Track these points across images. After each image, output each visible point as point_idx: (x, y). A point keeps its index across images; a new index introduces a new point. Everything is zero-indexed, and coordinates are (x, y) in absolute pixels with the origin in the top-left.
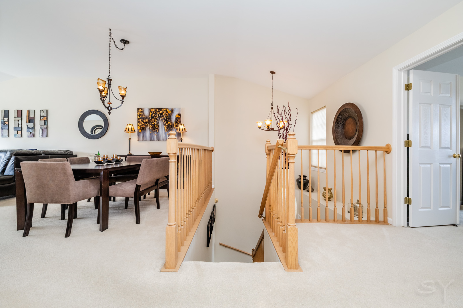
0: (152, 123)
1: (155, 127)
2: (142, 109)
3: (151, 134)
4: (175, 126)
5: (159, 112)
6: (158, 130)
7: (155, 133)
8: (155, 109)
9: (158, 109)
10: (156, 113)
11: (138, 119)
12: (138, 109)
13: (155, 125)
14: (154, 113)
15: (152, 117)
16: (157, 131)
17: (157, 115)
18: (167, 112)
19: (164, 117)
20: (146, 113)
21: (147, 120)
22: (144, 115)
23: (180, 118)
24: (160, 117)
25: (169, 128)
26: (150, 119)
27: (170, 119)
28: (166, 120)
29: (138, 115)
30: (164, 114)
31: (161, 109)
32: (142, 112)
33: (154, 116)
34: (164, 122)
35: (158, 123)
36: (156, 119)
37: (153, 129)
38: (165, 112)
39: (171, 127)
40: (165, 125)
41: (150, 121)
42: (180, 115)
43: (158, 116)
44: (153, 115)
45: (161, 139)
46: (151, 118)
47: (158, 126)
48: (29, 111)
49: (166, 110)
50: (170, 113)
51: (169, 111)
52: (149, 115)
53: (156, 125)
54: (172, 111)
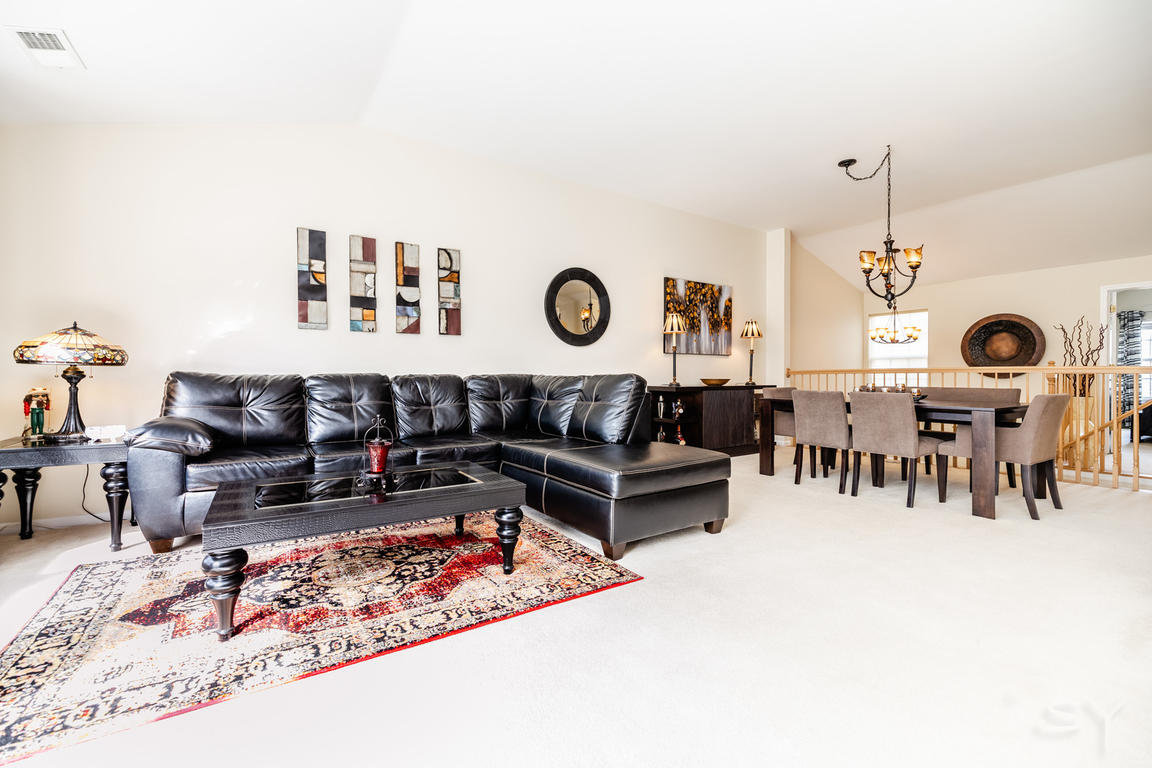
0: (689, 314)
1: (694, 323)
2: (673, 280)
3: (687, 339)
4: (724, 324)
5: (701, 290)
6: (699, 330)
7: (695, 337)
8: (696, 283)
9: (699, 283)
10: (696, 291)
11: (666, 303)
12: (667, 280)
13: (693, 318)
14: (693, 292)
15: (690, 301)
16: (698, 334)
17: (698, 297)
18: (713, 293)
19: (709, 303)
20: (681, 290)
21: (682, 308)
22: (677, 294)
23: (730, 308)
24: (702, 302)
25: (715, 325)
26: (687, 305)
27: (717, 307)
28: (711, 310)
29: (666, 294)
30: (708, 296)
31: (704, 285)
32: (674, 286)
33: (693, 299)
34: (708, 314)
35: (699, 315)
36: (696, 305)
37: (691, 328)
38: (710, 292)
39: (718, 326)
40: (709, 319)
41: (686, 308)
42: (730, 300)
43: (699, 300)
44: (692, 296)
45: (703, 351)
46: (688, 303)
47: (700, 321)
48: (400, 247)
49: (712, 289)
50: (717, 295)
51: (716, 289)
52: (686, 295)
53: (697, 318)
54: (720, 290)
